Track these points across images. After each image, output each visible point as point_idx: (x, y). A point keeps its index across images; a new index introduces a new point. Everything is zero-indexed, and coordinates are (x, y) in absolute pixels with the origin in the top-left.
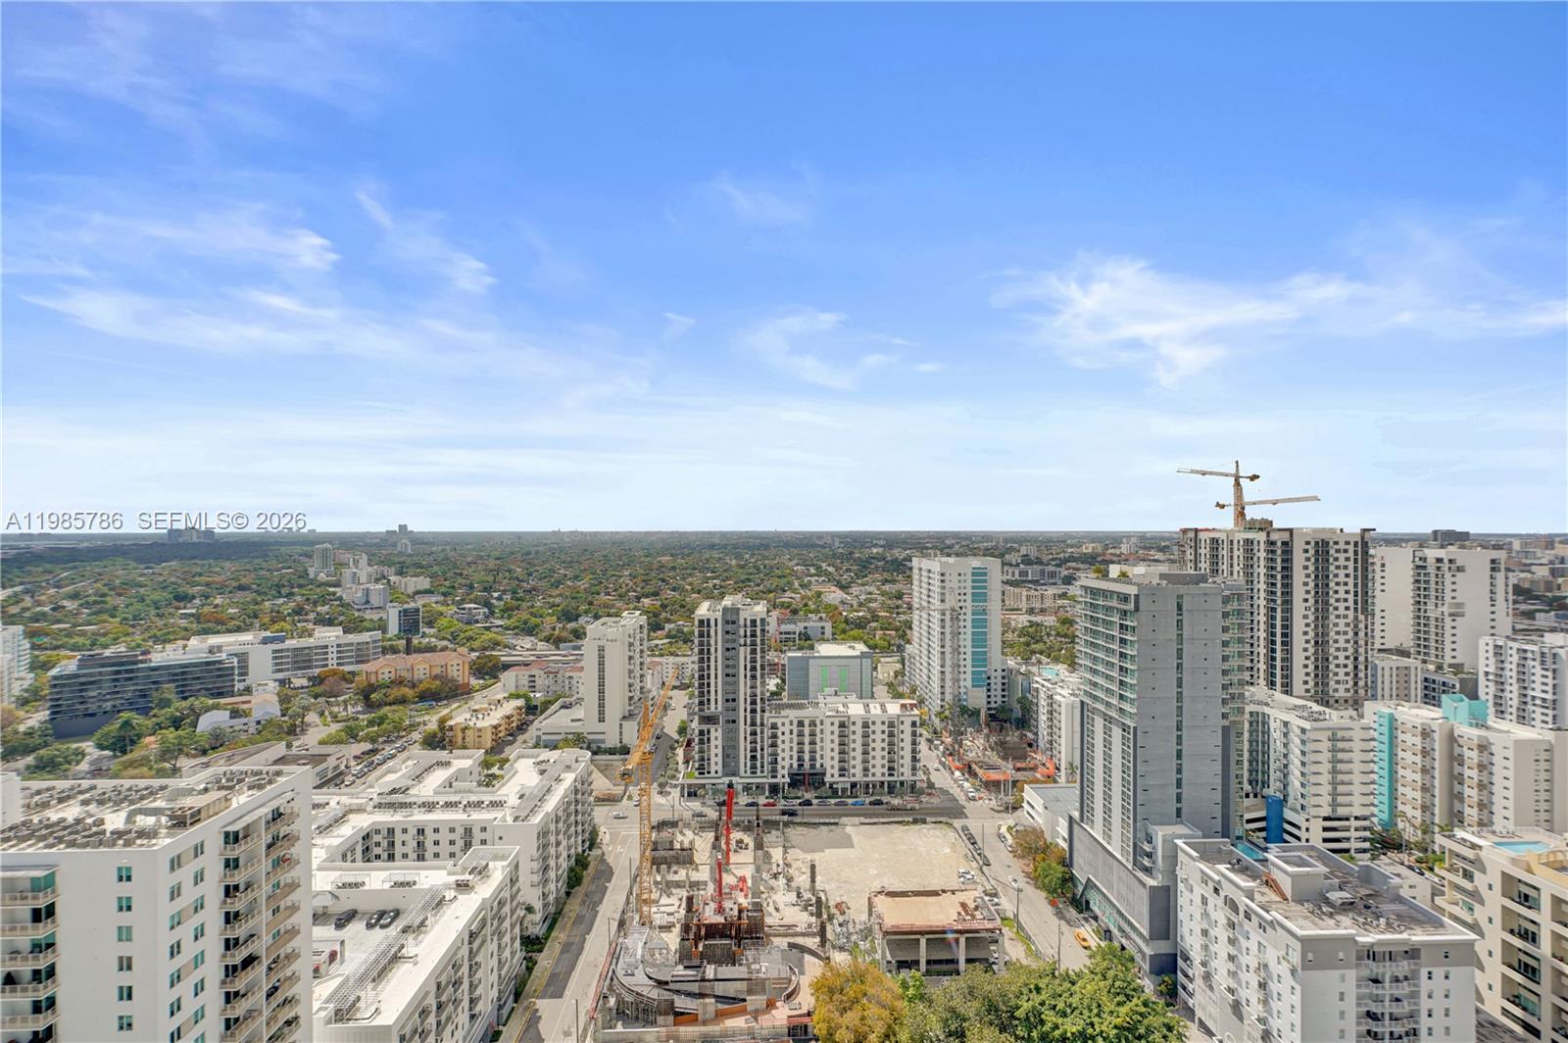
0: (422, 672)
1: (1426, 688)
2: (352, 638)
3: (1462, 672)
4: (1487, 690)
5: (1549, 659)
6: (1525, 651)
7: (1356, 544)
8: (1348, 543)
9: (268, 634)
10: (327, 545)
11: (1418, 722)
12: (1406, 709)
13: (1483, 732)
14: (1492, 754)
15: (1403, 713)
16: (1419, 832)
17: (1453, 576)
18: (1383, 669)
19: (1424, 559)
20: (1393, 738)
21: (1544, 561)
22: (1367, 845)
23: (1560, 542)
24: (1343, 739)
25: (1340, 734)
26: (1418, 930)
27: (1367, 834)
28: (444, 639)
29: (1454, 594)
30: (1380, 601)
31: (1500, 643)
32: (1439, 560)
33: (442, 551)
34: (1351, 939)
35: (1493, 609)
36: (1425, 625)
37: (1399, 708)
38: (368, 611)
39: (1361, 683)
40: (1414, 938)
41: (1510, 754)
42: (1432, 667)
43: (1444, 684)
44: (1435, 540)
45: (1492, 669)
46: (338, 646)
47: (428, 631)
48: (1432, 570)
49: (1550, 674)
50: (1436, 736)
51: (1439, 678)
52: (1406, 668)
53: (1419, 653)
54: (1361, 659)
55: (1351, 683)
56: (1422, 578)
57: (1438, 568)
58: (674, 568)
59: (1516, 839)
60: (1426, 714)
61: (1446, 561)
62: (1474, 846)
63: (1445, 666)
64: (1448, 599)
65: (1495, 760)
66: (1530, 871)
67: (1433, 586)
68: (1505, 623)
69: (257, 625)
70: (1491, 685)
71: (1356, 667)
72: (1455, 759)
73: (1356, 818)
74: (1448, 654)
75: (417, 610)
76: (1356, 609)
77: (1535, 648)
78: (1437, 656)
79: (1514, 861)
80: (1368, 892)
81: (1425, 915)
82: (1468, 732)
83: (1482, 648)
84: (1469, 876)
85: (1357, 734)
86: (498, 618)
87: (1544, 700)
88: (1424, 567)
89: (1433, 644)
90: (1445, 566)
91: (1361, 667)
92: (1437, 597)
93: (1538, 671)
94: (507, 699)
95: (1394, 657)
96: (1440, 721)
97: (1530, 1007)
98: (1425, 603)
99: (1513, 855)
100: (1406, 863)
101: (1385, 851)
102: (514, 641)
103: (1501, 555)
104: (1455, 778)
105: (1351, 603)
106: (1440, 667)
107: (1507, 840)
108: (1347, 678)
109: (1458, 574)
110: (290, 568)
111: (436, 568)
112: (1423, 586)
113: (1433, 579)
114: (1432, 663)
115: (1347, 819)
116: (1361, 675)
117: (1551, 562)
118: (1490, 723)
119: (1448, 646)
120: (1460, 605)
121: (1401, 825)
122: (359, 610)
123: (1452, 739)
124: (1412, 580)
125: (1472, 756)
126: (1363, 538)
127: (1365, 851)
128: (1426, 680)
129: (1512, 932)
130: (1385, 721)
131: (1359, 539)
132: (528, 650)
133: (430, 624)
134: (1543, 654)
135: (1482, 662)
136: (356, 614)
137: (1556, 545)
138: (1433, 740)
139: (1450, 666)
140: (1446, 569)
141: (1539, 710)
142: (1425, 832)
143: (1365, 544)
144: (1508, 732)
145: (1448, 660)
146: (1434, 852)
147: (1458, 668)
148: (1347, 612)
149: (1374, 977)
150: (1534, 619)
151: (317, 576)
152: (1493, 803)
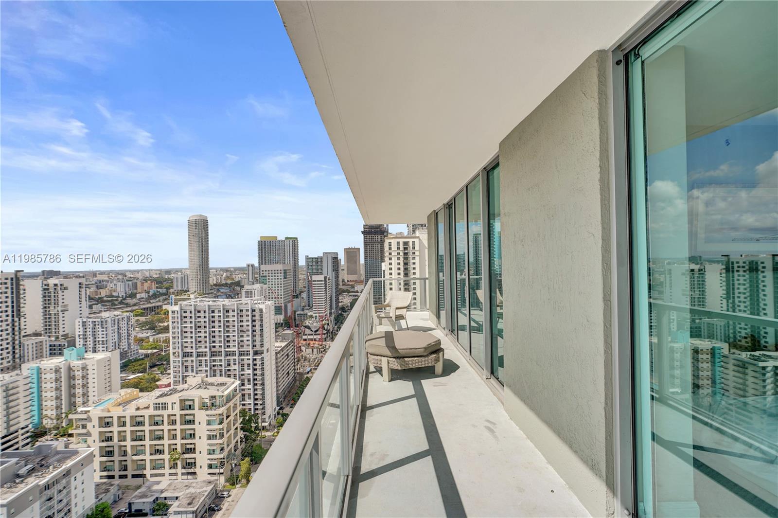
1: (51, 350)
3: (68, 338)
4: (80, 343)
5: (104, 323)
6: (95, 322)
7: (12, 279)
8: (7, 279)
11: (53, 366)
12: (45, 362)
13: (83, 361)
14: (88, 370)
15: (43, 364)
16: (55, 421)
17: (63, 292)
18: (28, 345)
19: (48, 285)
20: (39, 379)
21: (93, 283)
22: (29, 440)
23: (99, 274)
24: (13, 388)
25: (11, 386)
26: (68, 461)
27: (29, 434)
29: (63, 301)
30: (25, 309)
31: (85, 320)
32: (56, 285)
34: (37, 486)
35: (81, 305)
36: (49, 318)
37: (42, 362)
39: (17, 356)
40: (68, 466)
41: (95, 367)
42: (53, 339)
43: (60, 345)
44: (43, 275)
45: (81, 333)
48: (52, 290)
49: (104, 330)
50: (62, 370)
51: (57, 343)
52: (41, 342)
53: (46, 333)
54: (17, 342)
55: (11, 357)
56: (47, 295)
57: (55, 289)
59: (103, 401)
60: (57, 361)
61: (59, 285)
62: (86, 412)
63: (60, 337)
64: (60, 304)
65: (89, 372)
66: (109, 411)
67: (53, 298)
68: (86, 311)
70: (81, 340)
71: (14, 348)
72: (71, 377)
73: (23, 428)
74: (61, 330)
76: (13, 316)
77: (99, 320)
78: (56, 332)
79: (103, 410)
80: (40, 459)
81: (70, 453)
82: (76, 363)
83: (77, 324)
84: (84, 427)
85: (20, 383)
87: (103, 341)
88: (48, 289)
89: (53, 327)
90: (59, 288)
91: (17, 347)
92: (55, 303)
93: (100, 329)
95: (34, 338)
96: (64, 362)
97: (110, 468)
98: (49, 307)
99: (102, 408)
100: (49, 439)
101: (37, 439)
103: (83, 280)
104: (72, 387)
105: (10, 313)
106: (57, 338)
107: (98, 403)
108: (8, 355)
109: (65, 291)
112: (47, 298)
113: (53, 294)
114: (53, 336)
115: (17, 432)
116: (17, 351)
117: (96, 283)
118: (86, 356)
119: (61, 326)
120: (66, 306)
121: (45, 422)
123: (70, 369)
124: (42, 296)
125: (78, 374)
126: (16, 275)
127: (27, 444)
128: (50, 346)
129: (103, 441)
130: (35, 372)
131: (13, 276)
134: (102, 322)
135: (77, 330)
137: (97, 275)
138: (61, 373)
139: (62, 336)
140: (59, 289)
141: (101, 346)
142: (58, 420)
143: (18, 279)
144: (93, 358)
145: (61, 333)
146: (63, 427)
147: (66, 336)
148: (7, 318)
149: (48, 498)
150: (92, 308)
152: (88, 392)
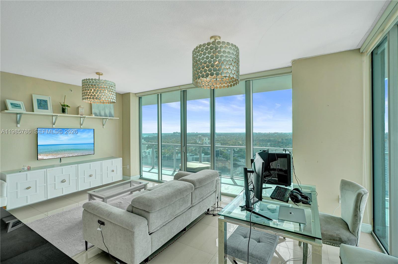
0: (220, 165)
2: (206, 156)
9: (191, 154)
10: (200, 136)
28: (224, 158)
33: (223, 137)
38: (208, 151)
46: (204, 158)
47: (221, 156)
58: (283, 143)
69: (189, 152)
75: (219, 151)
86: (236, 154)
94: (240, 174)
102: (240, 160)
110: (193, 140)
111: (221, 142)
122: (207, 150)
132: (244, 162)
133: (221, 154)
136: (206, 151)
151: (198, 142)
